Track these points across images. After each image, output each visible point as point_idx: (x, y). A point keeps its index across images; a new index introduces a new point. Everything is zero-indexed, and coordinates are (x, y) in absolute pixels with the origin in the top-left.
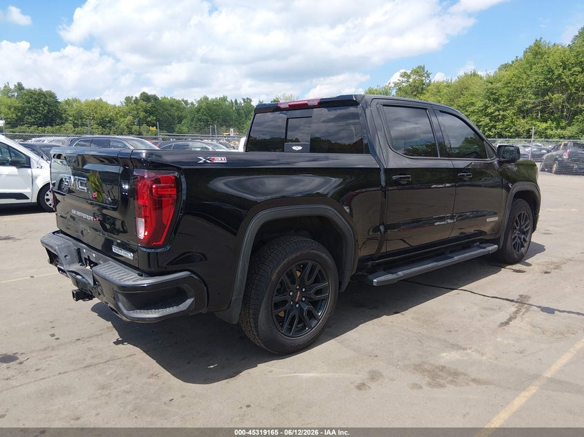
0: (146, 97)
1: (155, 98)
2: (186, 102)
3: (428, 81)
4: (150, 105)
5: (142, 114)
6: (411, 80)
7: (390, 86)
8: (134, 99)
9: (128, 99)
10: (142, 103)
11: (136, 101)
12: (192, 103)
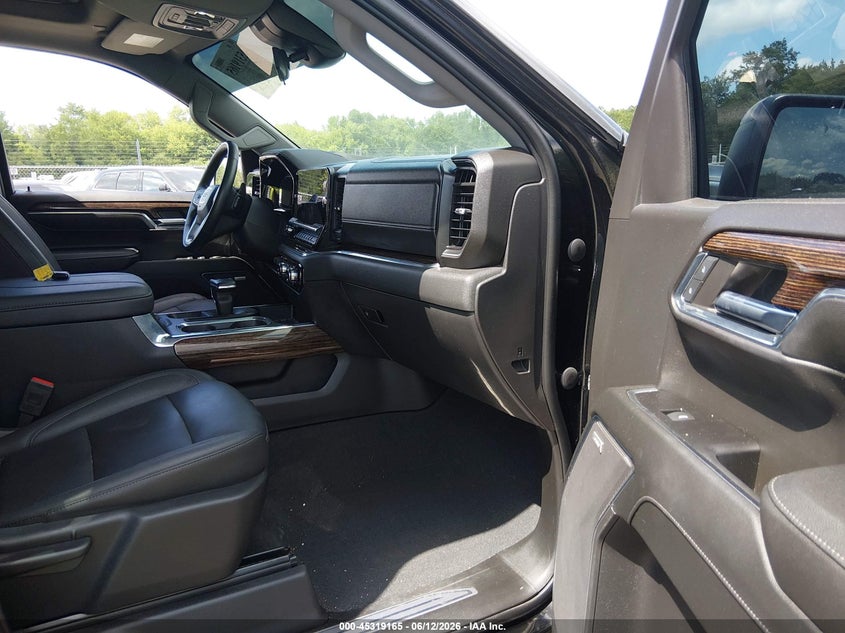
0: (358, 118)
1: (370, 118)
2: (412, 122)
3: (792, 66)
4: (361, 127)
5: (349, 142)
6: (762, 66)
7: (726, 76)
8: (341, 119)
9: (332, 121)
10: (351, 125)
11: (343, 123)
12: (421, 124)
